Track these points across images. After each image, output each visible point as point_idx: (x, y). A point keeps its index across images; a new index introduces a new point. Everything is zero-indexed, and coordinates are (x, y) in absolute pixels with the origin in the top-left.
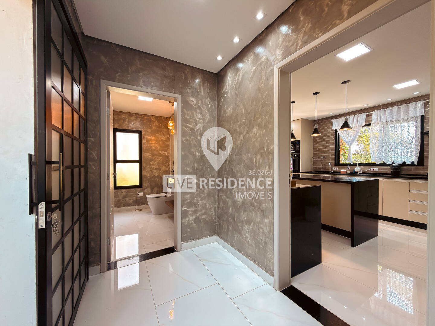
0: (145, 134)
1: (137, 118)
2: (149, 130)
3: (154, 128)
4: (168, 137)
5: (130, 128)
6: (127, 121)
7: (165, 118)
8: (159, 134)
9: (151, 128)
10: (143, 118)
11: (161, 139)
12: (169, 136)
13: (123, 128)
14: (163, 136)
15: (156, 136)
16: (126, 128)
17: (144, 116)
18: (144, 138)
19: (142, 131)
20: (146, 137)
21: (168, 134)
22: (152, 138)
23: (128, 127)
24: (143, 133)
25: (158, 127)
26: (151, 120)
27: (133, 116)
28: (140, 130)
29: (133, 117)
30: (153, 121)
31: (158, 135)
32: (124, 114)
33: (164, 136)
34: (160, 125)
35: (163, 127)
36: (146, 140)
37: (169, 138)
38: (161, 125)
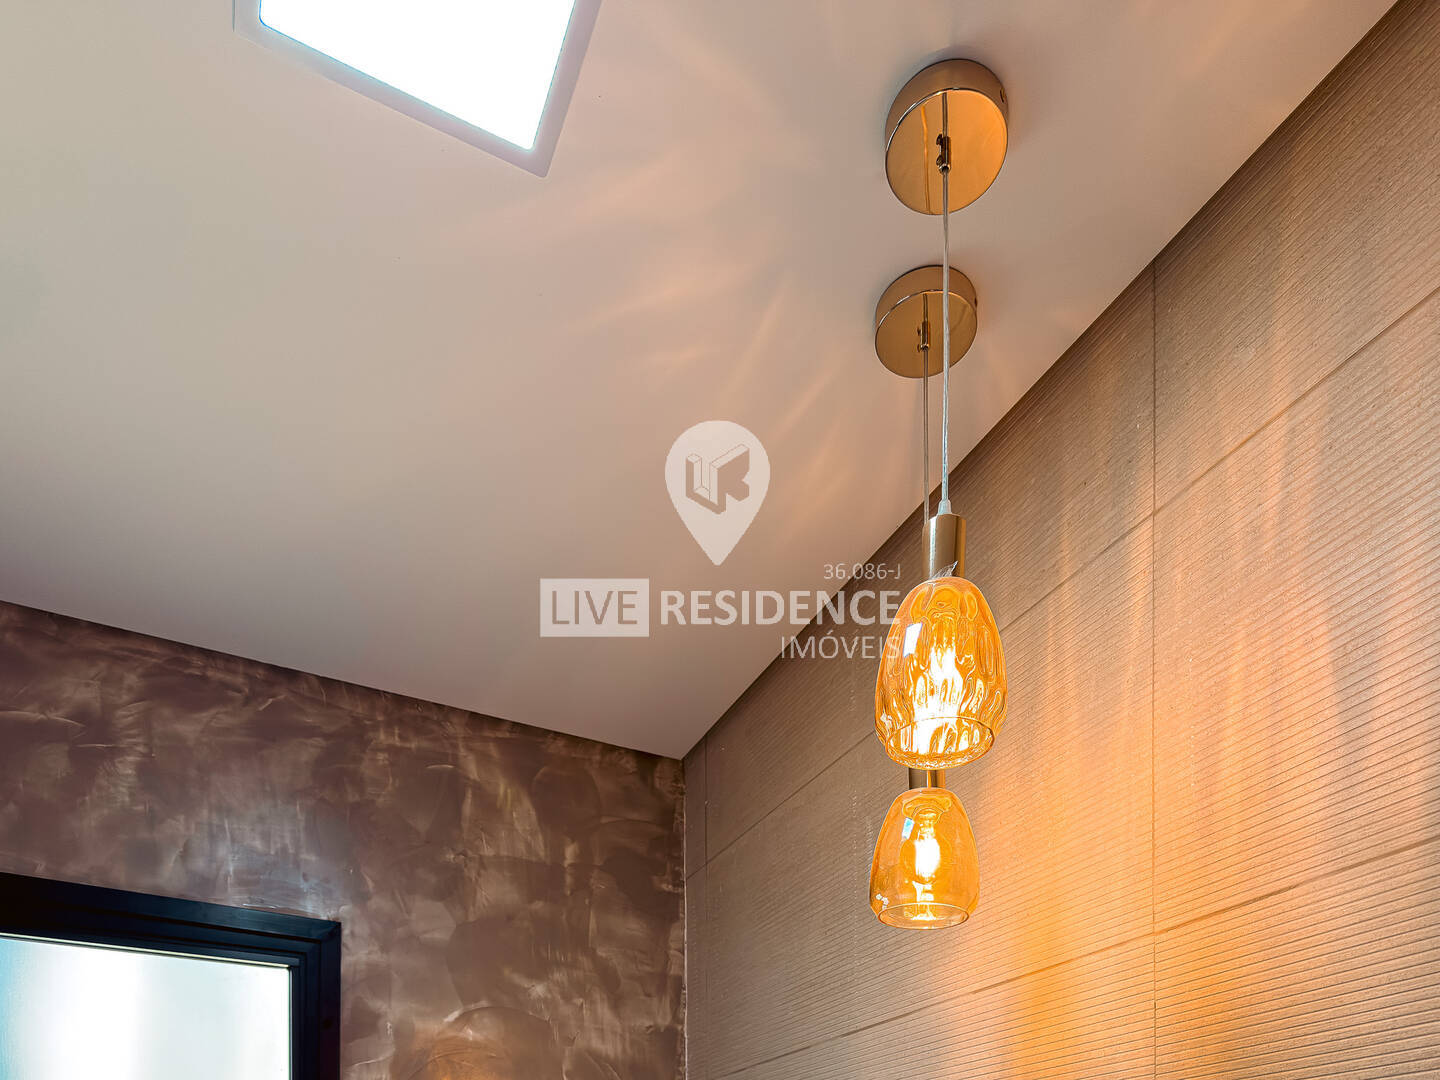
0: (378, 980)
1: (269, 733)
2: (435, 922)
3: (493, 892)
4: (664, 1020)
5: (168, 878)
6: (126, 767)
7: (630, 764)
8: (558, 976)
9: (452, 888)
10: (358, 735)
11: (580, 1043)
12: (677, 1003)
13: (74, 872)
14: (604, 1011)
15: (511, 1010)
16: (122, 877)
17: (361, 710)
18: (370, 1023)
19: (334, 929)
20: (393, 1010)
21: (663, 976)
22: (470, 1034)
23: (149, 856)
24: (356, 956)
25: (542, 879)
26: (455, 785)
27: (219, 695)
28: (314, 908)
29: (220, 717)
30: (477, 788)
31: (539, 990)
32: (92, 656)
33: (616, 1003)
34: (570, 852)
35: (600, 884)
36: (387, 1053)
37: (669, 1040)
38: (583, 866)
